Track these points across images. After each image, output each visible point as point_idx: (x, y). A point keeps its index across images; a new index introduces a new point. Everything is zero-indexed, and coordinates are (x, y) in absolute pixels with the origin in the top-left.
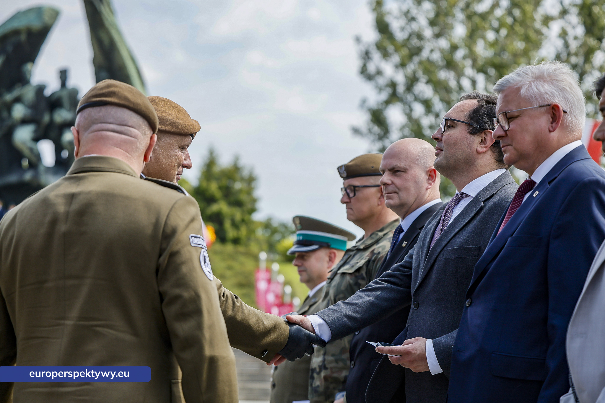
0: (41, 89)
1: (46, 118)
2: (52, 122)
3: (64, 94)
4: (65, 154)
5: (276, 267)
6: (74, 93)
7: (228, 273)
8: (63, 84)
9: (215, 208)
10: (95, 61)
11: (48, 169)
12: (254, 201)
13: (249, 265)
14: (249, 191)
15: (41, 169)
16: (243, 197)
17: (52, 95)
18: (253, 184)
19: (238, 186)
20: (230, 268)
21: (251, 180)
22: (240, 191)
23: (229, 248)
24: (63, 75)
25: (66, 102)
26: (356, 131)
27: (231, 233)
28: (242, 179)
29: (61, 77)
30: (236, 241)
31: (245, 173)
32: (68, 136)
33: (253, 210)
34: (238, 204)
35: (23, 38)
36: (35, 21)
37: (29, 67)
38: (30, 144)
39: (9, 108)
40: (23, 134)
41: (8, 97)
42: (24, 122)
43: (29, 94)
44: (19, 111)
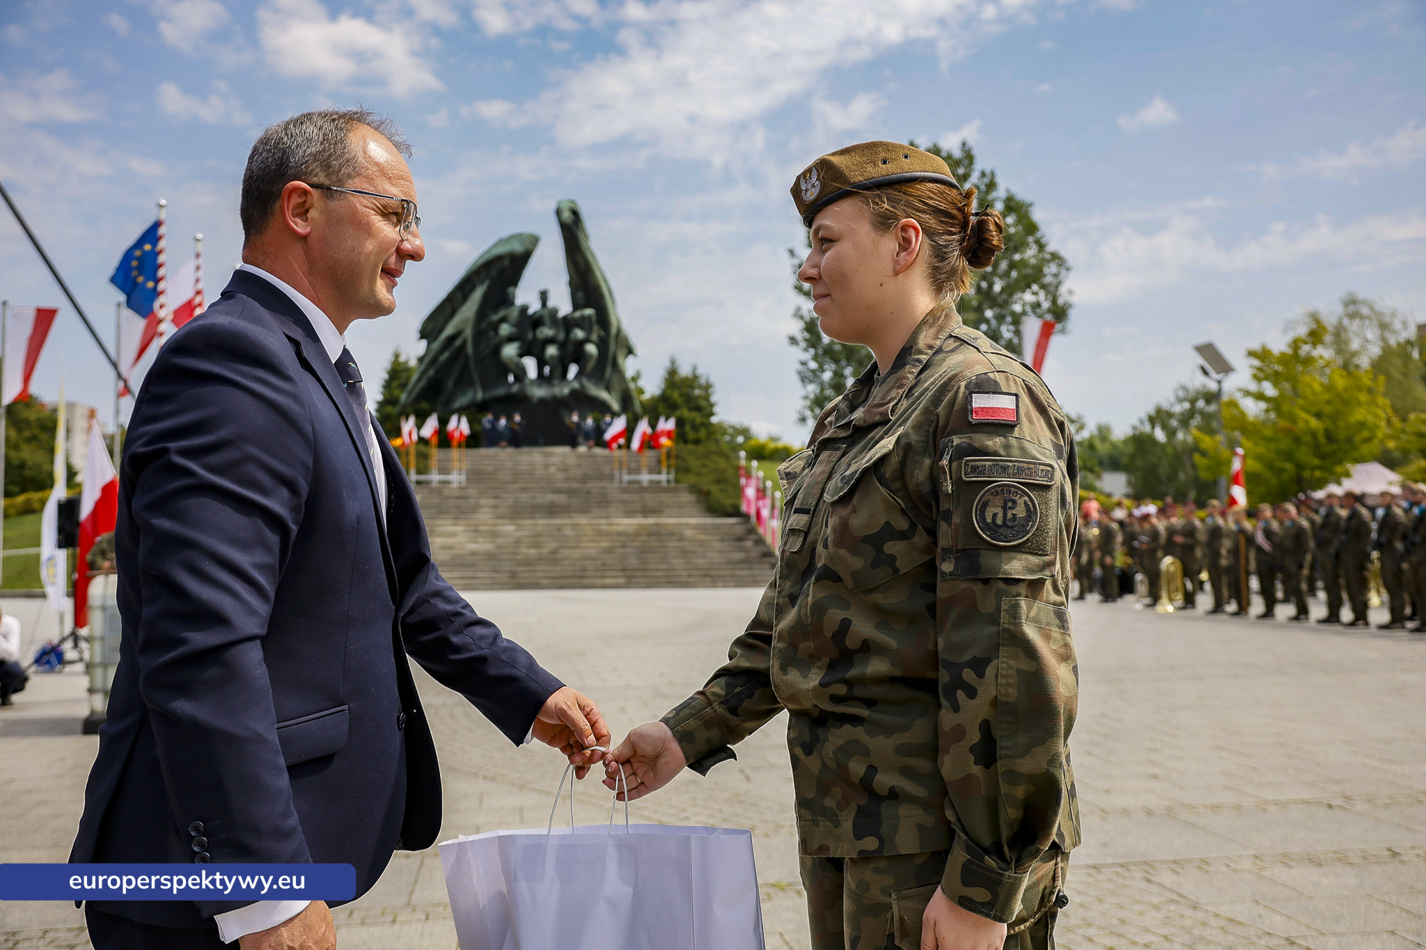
0: (524, 309)
1: (530, 336)
2: (535, 336)
3: (545, 312)
4: (547, 370)
5: (755, 463)
6: (554, 312)
7: (704, 470)
8: (544, 304)
9: (678, 413)
10: (571, 284)
11: (532, 381)
12: (712, 405)
13: (722, 463)
14: (707, 398)
15: (527, 381)
16: (702, 403)
17: (535, 313)
18: (710, 391)
19: (697, 392)
20: (704, 466)
21: (707, 387)
22: (699, 397)
23: (701, 448)
24: (544, 296)
25: (547, 320)
26: (793, 340)
27: (691, 435)
28: (700, 387)
29: (541, 298)
30: (697, 442)
31: (703, 381)
32: (552, 351)
33: (712, 414)
34: (698, 409)
35: (506, 262)
36: (517, 247)
37: (511, 290)
38: (516, 359)
39: (495, 327)
40: (510, 351)
41: (495, 318)
42: (510, 339)
43: (514, 314)
44: (505, 329)
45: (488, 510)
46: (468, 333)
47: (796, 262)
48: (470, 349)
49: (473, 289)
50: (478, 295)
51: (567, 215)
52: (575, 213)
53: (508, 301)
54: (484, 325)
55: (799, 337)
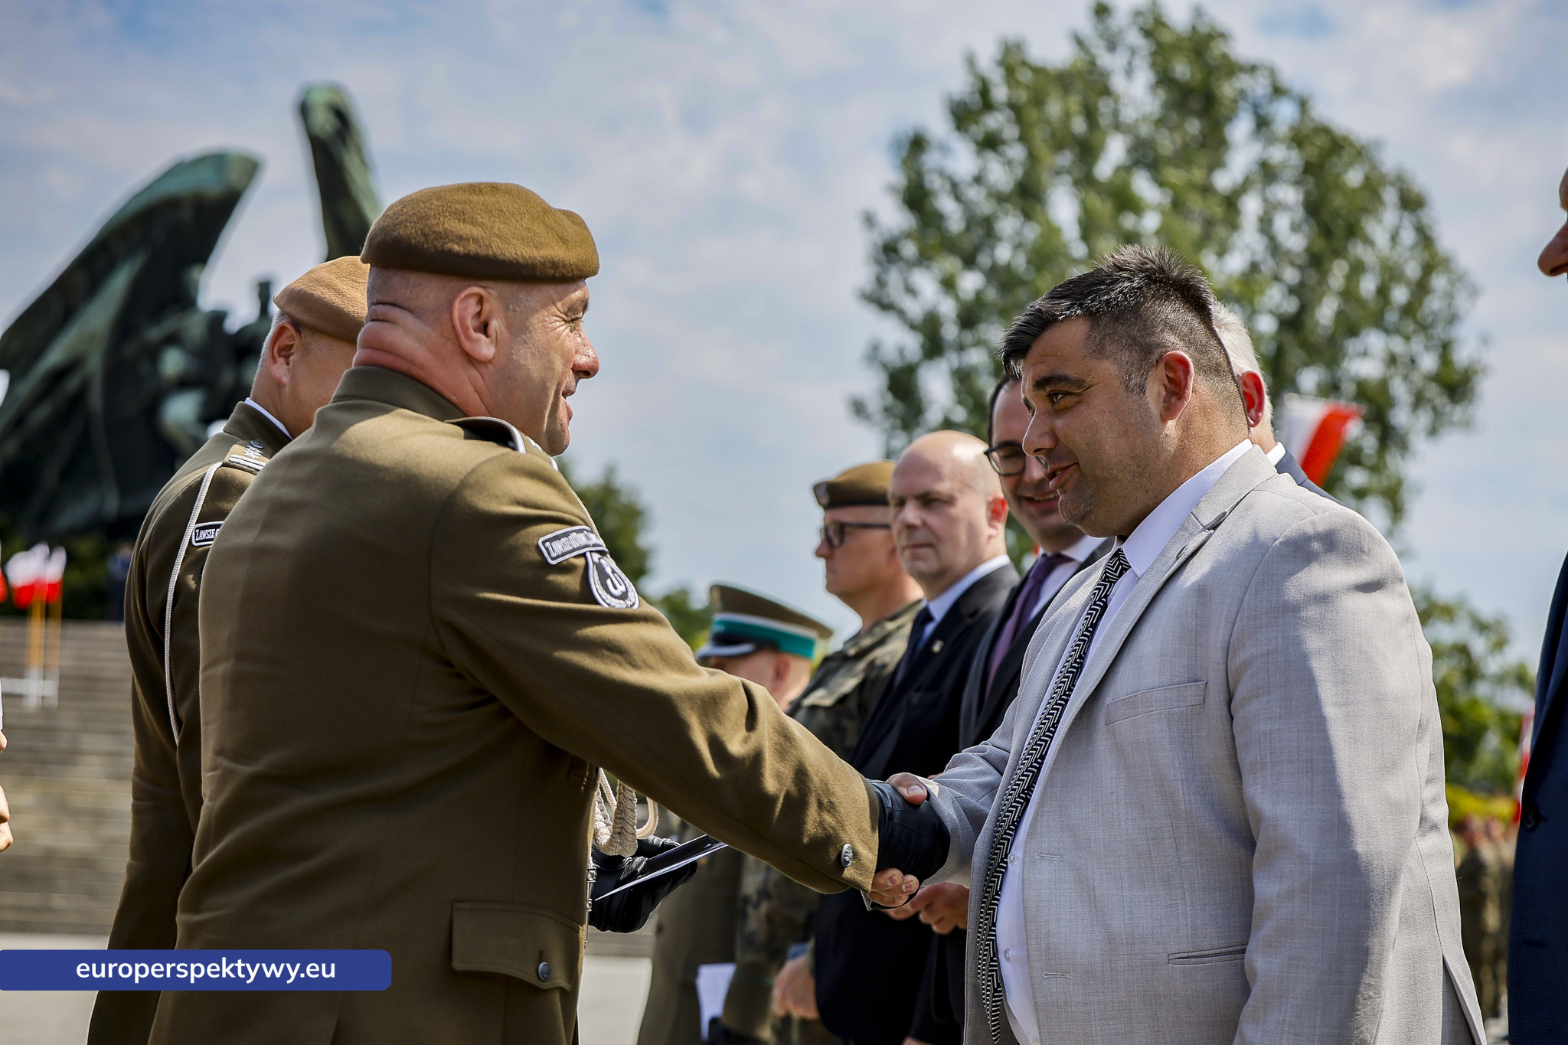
0: (218, 319)
1: (227, 378)
3: (266, 327)
8: (264, 309)
17: (243, 331)
24: (264, 290)
26: (859, 410)
29: (259, 296)
35: (186, 214)
36: (210, 184)
37: (195, 273)
38: (193, 429)
39: (154, 354)
40: (181, 409)
41: (154, 333)
42: (184, 384)
43: (194, 328)
44: (173, 362)
45: (94, 759)
46: (95, 364)
47: (877, 238)
48: (96, 399)
49: (110, 268)
50: (119, 282)
51: (323, 121)
52: (342, 116)
53: (183, 299)
54: (130, 349)
55: (874, 405)
